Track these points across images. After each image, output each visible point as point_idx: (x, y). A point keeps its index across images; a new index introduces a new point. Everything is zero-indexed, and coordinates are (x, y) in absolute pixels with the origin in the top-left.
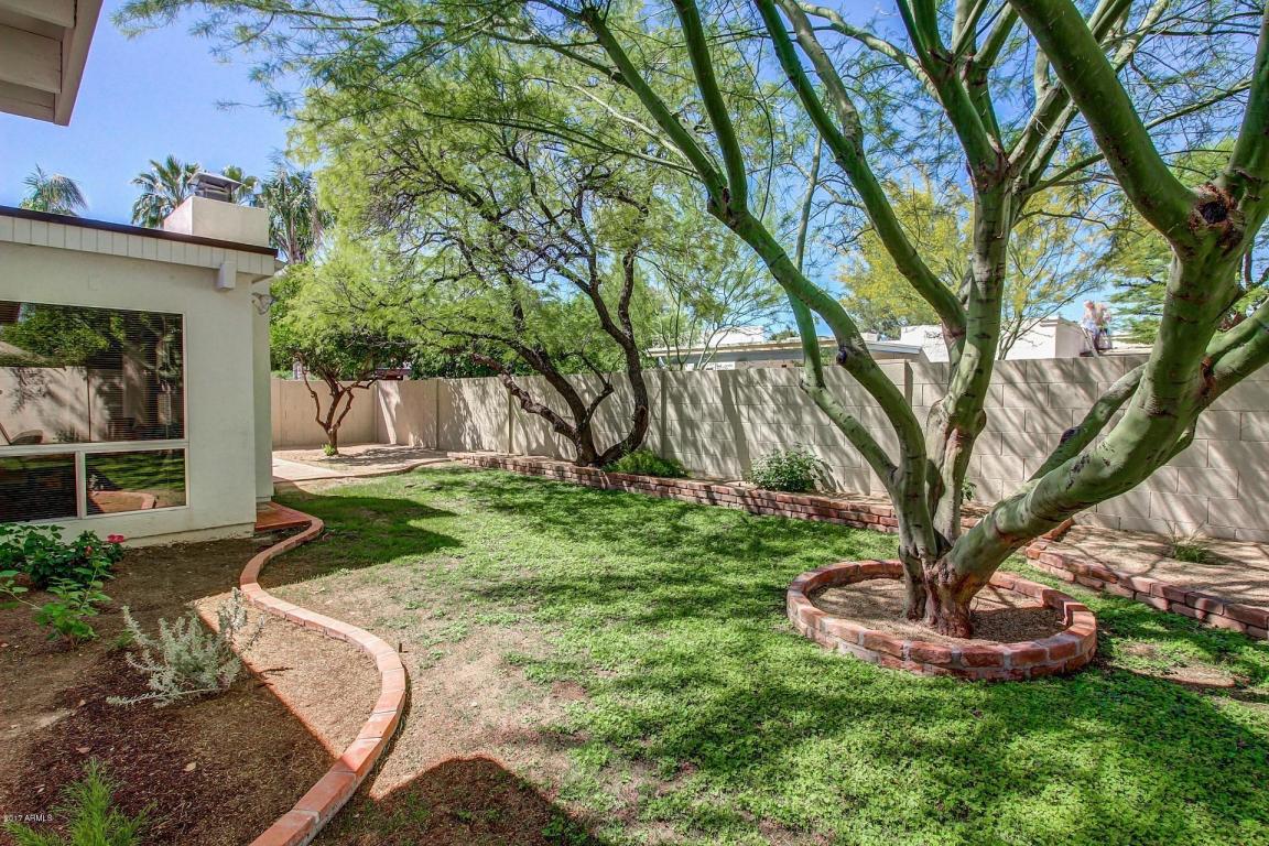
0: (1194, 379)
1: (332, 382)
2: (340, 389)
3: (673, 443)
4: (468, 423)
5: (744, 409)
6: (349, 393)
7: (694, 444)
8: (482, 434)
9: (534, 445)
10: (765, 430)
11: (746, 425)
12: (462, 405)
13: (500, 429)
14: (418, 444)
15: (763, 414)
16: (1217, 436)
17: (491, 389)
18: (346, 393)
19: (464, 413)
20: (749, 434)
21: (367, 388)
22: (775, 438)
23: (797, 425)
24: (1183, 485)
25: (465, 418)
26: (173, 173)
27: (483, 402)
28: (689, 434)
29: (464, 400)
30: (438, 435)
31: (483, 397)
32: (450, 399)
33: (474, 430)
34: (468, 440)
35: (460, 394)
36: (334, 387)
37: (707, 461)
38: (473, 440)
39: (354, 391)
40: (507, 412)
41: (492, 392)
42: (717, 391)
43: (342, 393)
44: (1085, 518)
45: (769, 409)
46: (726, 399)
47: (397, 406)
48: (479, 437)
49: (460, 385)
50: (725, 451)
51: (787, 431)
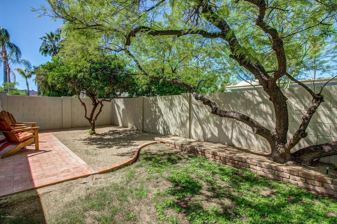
1: (94, 98)
2: (97, 102)
4: (161, 120)
6: (101, 103)
8: (170, 126)
9: (209, 136)
12: (157, 110)
13: (183, 124)
14: (133, 128)
17: (176, 102)
18: (99, 104)
19: (158, 114)
21: (110, 101)
25: (159, 117)
26: (52, 37)
27: (171, 109)
29: (158, 107)
30: (143, 124)
31: (171, 106)
32: (150, 107)
33: (165, 123)
34: (161, 128)
35: (156, 104)
36: (94, 101)
38: (164, 128)
39: (103, 102)
40: (188, 115)
41: (177, 104)
43: (98, 103)
47: (123, 110)
48: (168, 127)
49: (156, 100)
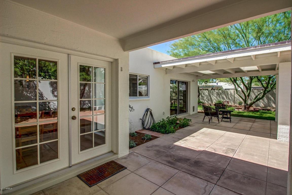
0: (265, 93)
3: (200, 99)
5: (212, 95)
7: (204, 99)
10: (215, 98)
11: (212, 97)
15: (214, 96)
16: (266, 97)
20: (212, 98)
22: (216, 98)
23: (219, 97)
24: (263, 102)
28: (203, 98)
37: (205, 101)
42: (207, 93)
44: (253, 105)
45: (215, 95)
46: (209, 94)
50: (209, 100)
51: (218, 98)
